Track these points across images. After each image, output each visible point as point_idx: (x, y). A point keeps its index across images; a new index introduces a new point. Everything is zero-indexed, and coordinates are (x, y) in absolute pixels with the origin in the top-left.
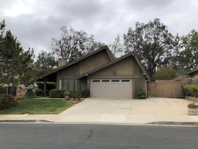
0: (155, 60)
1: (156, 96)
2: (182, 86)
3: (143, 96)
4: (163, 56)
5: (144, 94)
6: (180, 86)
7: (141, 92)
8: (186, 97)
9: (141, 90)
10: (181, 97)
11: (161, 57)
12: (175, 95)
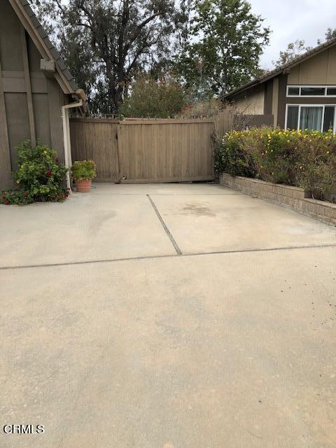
0: (127, 65)
1: (118, 177)
2: (212, 138)
3: (44, 189)
4: (147, 52)
5: (49, 175)
6: (206, 137)
7: (32, 167)
8: (225, 177)
9: (37, 157)
10: (206, 179)
11: (142, 56)
12: (187, 171)
